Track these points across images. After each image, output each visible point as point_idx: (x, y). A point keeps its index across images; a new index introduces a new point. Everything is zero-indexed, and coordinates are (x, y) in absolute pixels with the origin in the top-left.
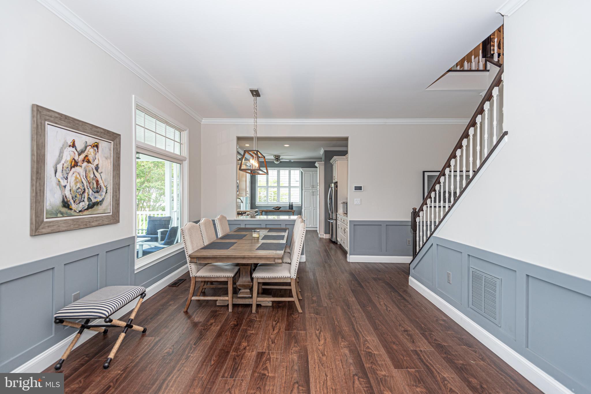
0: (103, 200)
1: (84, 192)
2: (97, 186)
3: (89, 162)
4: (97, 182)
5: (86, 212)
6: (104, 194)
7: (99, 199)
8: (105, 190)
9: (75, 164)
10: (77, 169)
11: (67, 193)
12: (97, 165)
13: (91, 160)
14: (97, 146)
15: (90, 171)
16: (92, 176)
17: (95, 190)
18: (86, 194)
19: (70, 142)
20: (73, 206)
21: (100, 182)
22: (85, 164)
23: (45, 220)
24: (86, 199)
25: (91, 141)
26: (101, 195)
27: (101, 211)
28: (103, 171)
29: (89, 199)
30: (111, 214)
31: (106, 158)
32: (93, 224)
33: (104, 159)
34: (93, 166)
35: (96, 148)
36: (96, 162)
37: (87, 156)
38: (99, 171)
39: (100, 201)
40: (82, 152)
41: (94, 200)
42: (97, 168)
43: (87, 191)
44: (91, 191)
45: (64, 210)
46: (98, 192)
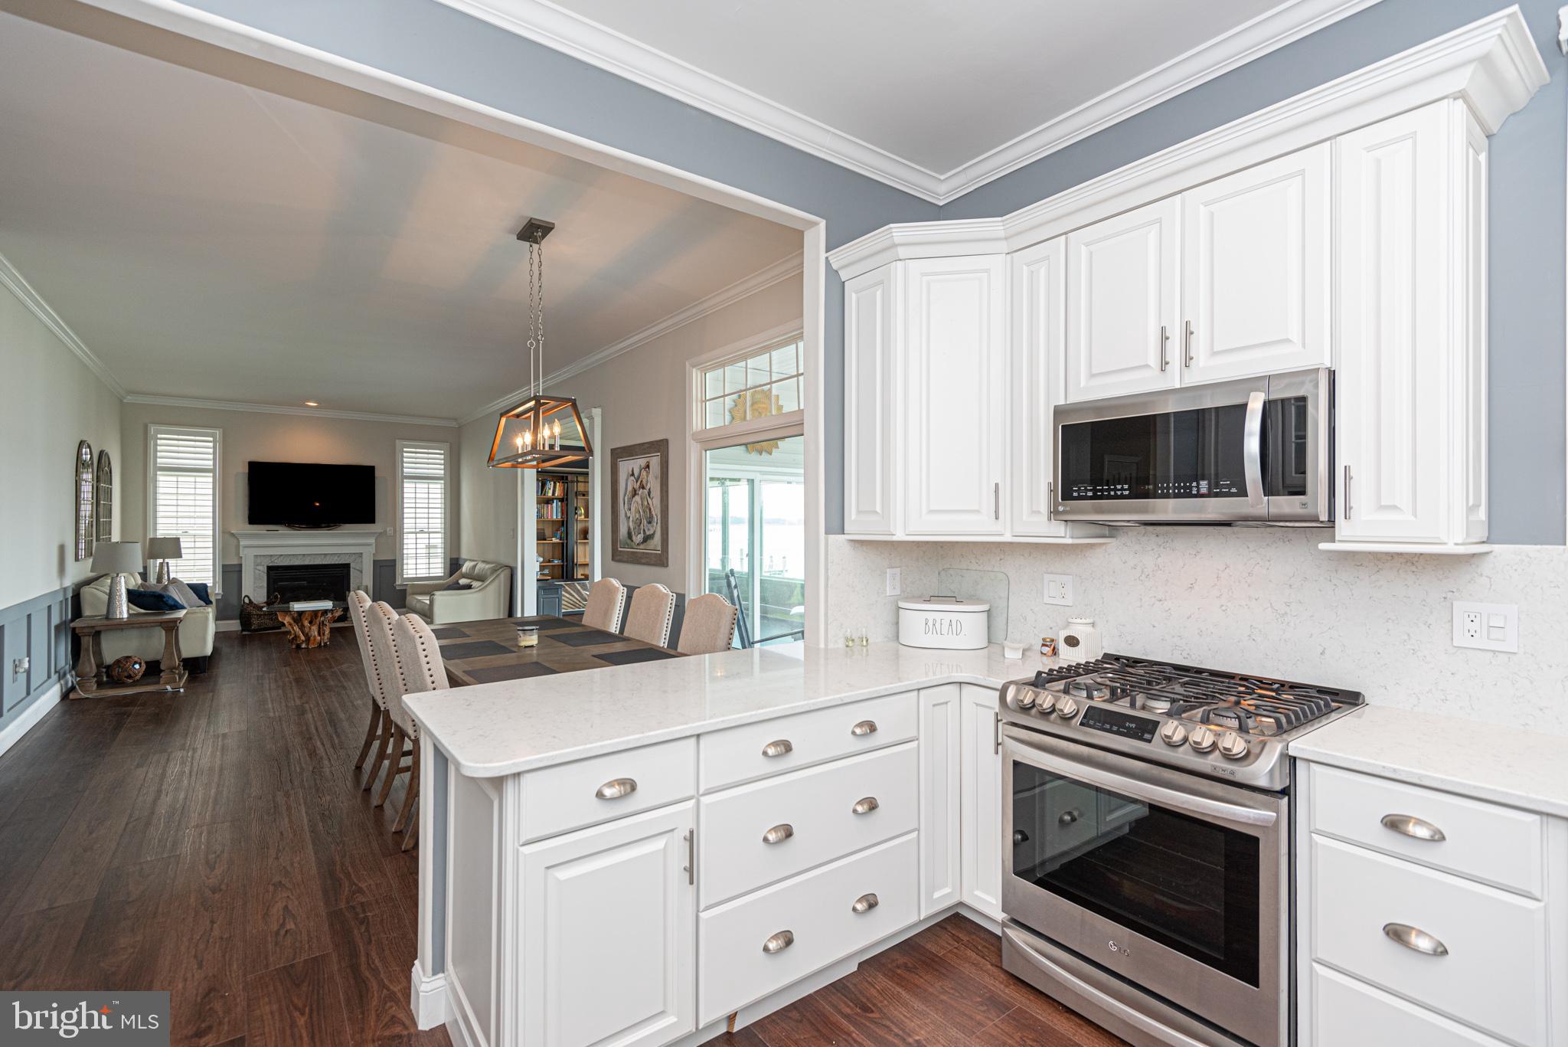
0: (654, 532)
1: (641, 523)
2: (650, 516)
5: (642, 547)
6: (655, 524)
7: (651, 532)
9: (635, 493)
10: (637, 498)
11: (631, 524)
14: (649, 465)
15: (644, 499)
16: (646, 503)
17: (648, 522)
18: (642, 525)
19: (631, 473)
20: (634, 538)
21: (652, 509)
22: (641, 490)
23: (619, 549)
24: (642, 532)
25: (642, 462)
26: (653, 526)
27: (651, 548)
28: (654, 494)
29: (644, 530)
30: (660, 552)
31: (657, 478)
32: (643, 561)
33: (654, 479)
34: (646, 491)
35: (648, 468)
38: (651, 496)
39: (652, 535)
40: (639, 477)
41: (648, 533)
44: (645, 523)
45: (629, 541)
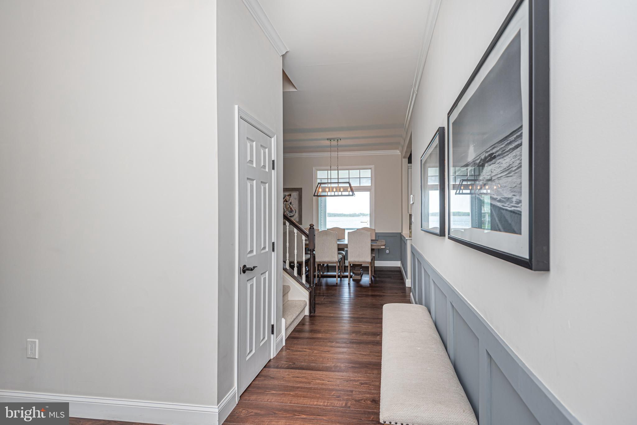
2: (291, 210)
3: (287, 201)
4: (291, 208)
7: (292, 215)
8: (295, 211)
12: (291, 202)
13: (288, 201)
14: (290, 195)
15: (287, 205)
17: (290, 212)
28: (294, 204)
31: (295, 199)
33: (294, 199)
35: (290, 196)
36: (290, 201)
37: (286, 200)
38: (292, 204)
39: (293, 216)
42: (291, 203)
43: (286, 212)
44: (288, 212)
46: (291, 212)
